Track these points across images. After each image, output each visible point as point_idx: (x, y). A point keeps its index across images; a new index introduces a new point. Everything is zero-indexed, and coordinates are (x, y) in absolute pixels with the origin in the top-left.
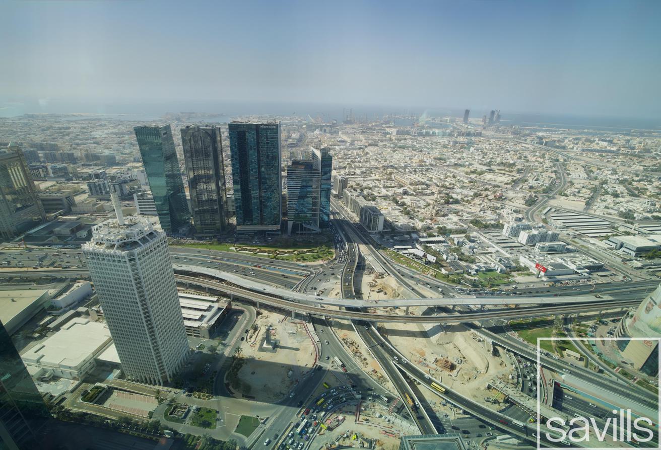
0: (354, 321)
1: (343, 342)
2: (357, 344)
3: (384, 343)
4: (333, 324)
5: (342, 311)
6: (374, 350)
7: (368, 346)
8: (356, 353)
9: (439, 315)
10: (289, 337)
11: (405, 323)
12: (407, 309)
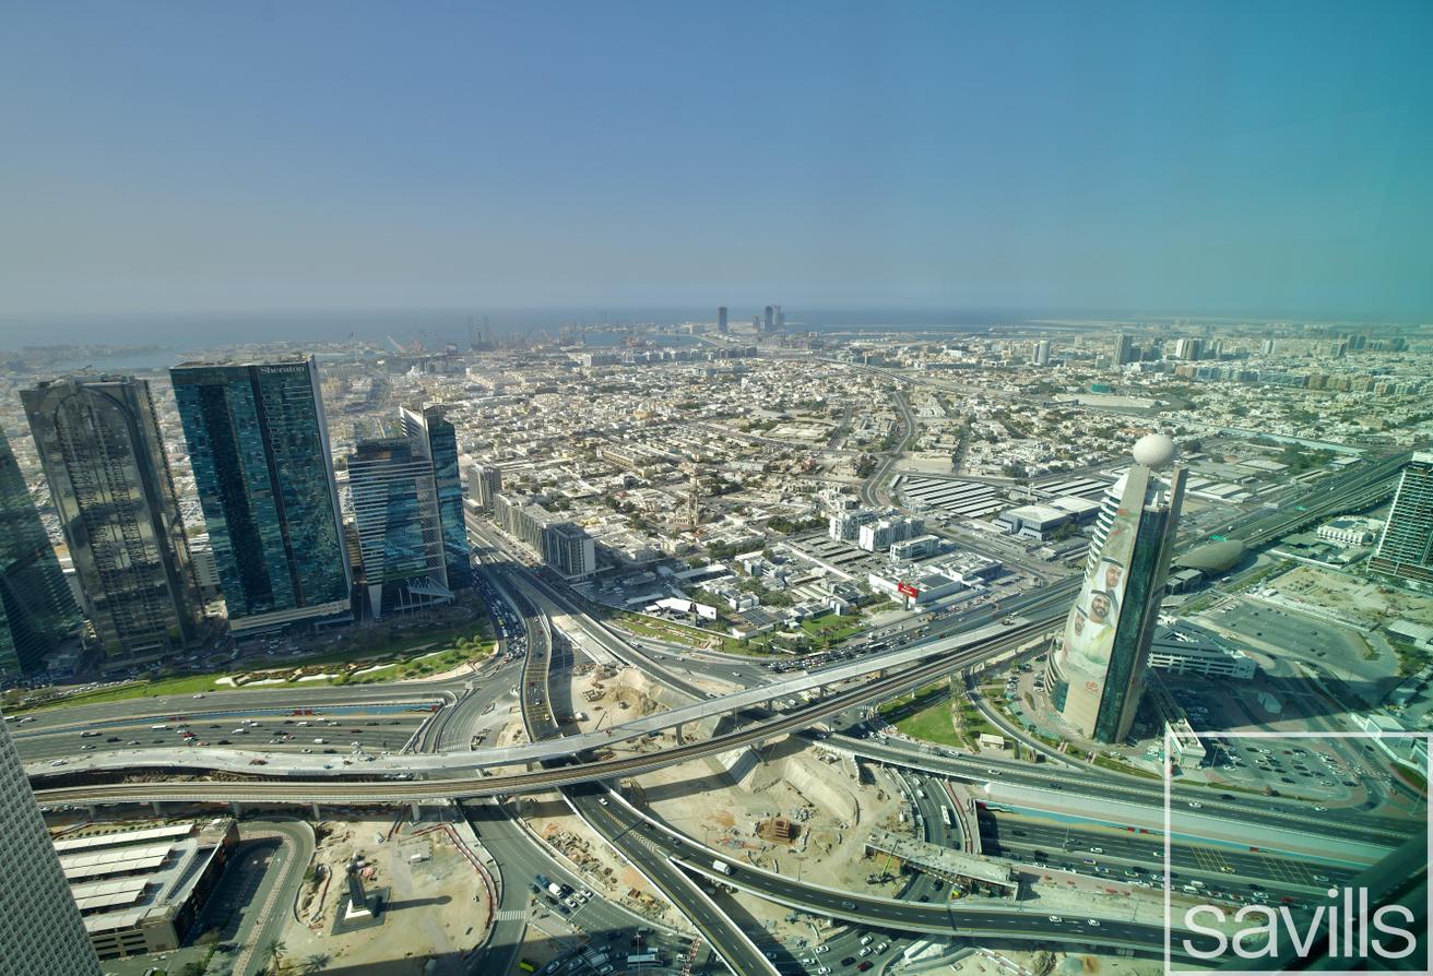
0: (567, 789)
1: (550, 846)
2: (584, 841)
3: (643, 820)
4: (518, 808)
5: (536, 771)
6: (623, 844)
7: (610, 838)
8: (585, 862)
9: (745, 729)
10: (413, 871)
11: (680, 764)
12: (679, 731)
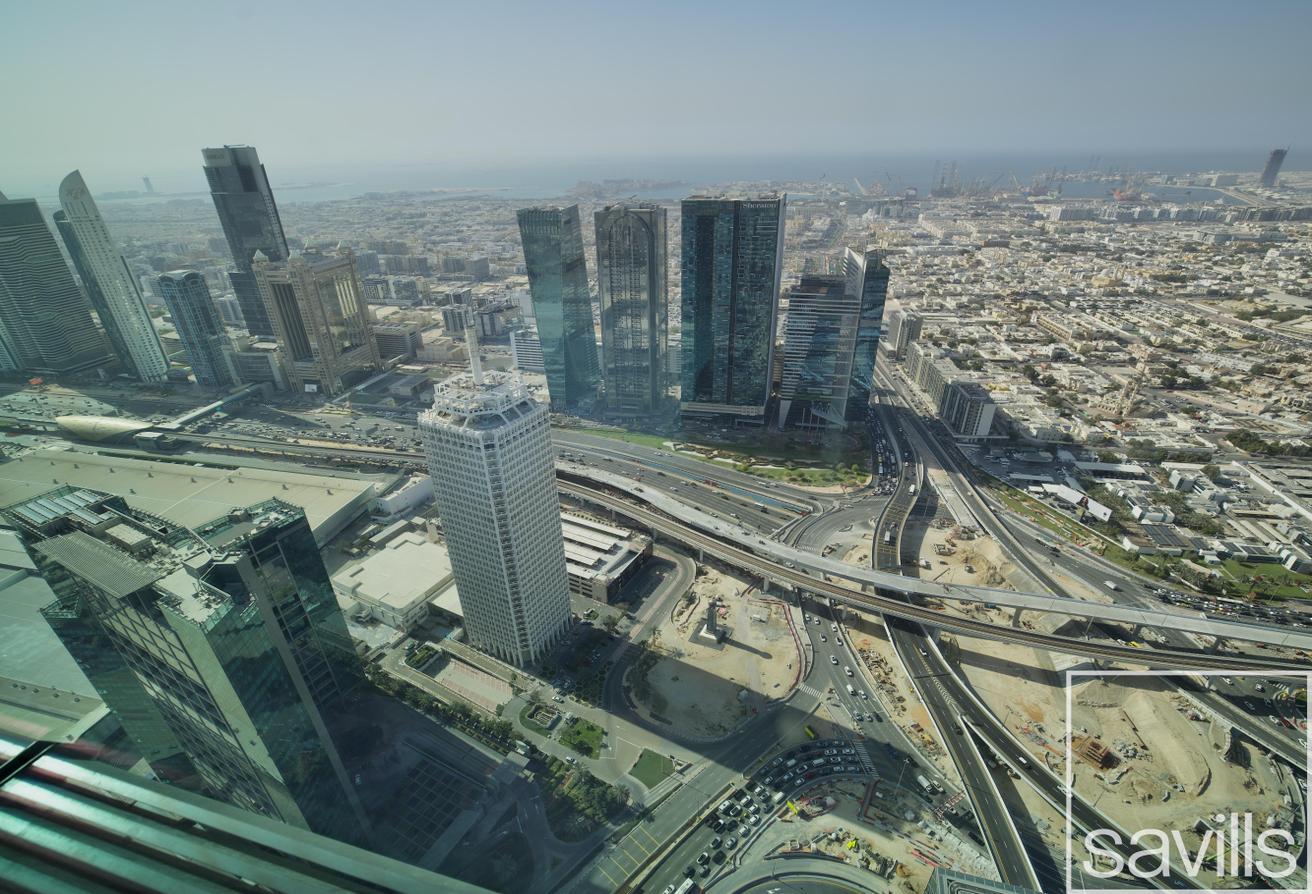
0: (889, 619)
1: (859, 656)
2: (889, 666)
3: (949, 674)
4: (844, 616)
5: (868, 593)
6: (923, 686)
7: (913, 675)
8: (884, 682)
9: (1095, 641)
10: (751, 625)
11: (1007, 643)
12: (1018, 614)
